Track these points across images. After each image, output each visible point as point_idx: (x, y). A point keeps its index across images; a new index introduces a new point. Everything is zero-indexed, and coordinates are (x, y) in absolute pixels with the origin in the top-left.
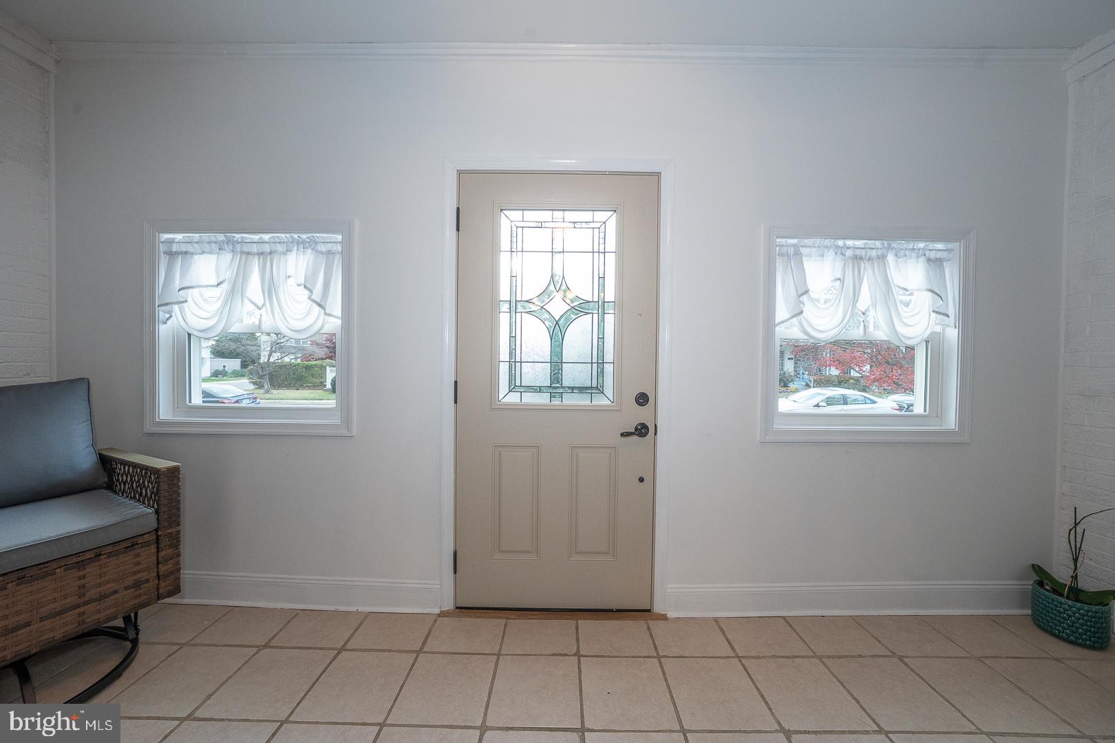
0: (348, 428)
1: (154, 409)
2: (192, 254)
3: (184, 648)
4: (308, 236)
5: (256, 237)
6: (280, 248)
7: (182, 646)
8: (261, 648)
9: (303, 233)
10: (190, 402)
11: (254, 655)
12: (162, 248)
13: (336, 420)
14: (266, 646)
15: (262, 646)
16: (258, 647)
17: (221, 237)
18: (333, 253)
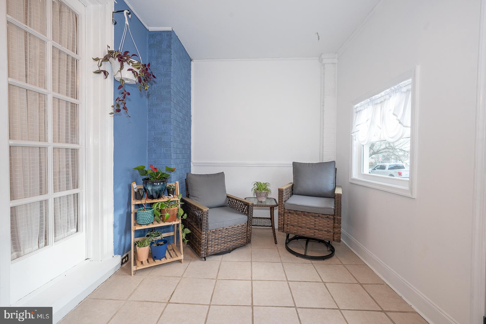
0: (411, 193)
1: (351, 173)
2: (362, 110)
3: (342, 265)
4: (397, 86)
5: (379, 95)
6: (388, 97)
7: (342, 264)
8: (359, 283)
9: (394, 86)
10: (363, 172)
11: (355, 283)
12: (355, 111)
13: (407, 188)
14: (361, 284)
15: (360, 283)
16: (358, 282)
17: (369, 100)
18: (409, 91)
